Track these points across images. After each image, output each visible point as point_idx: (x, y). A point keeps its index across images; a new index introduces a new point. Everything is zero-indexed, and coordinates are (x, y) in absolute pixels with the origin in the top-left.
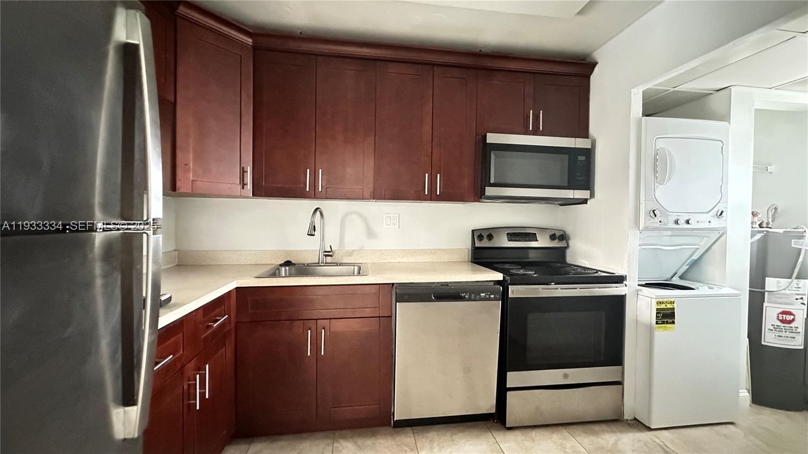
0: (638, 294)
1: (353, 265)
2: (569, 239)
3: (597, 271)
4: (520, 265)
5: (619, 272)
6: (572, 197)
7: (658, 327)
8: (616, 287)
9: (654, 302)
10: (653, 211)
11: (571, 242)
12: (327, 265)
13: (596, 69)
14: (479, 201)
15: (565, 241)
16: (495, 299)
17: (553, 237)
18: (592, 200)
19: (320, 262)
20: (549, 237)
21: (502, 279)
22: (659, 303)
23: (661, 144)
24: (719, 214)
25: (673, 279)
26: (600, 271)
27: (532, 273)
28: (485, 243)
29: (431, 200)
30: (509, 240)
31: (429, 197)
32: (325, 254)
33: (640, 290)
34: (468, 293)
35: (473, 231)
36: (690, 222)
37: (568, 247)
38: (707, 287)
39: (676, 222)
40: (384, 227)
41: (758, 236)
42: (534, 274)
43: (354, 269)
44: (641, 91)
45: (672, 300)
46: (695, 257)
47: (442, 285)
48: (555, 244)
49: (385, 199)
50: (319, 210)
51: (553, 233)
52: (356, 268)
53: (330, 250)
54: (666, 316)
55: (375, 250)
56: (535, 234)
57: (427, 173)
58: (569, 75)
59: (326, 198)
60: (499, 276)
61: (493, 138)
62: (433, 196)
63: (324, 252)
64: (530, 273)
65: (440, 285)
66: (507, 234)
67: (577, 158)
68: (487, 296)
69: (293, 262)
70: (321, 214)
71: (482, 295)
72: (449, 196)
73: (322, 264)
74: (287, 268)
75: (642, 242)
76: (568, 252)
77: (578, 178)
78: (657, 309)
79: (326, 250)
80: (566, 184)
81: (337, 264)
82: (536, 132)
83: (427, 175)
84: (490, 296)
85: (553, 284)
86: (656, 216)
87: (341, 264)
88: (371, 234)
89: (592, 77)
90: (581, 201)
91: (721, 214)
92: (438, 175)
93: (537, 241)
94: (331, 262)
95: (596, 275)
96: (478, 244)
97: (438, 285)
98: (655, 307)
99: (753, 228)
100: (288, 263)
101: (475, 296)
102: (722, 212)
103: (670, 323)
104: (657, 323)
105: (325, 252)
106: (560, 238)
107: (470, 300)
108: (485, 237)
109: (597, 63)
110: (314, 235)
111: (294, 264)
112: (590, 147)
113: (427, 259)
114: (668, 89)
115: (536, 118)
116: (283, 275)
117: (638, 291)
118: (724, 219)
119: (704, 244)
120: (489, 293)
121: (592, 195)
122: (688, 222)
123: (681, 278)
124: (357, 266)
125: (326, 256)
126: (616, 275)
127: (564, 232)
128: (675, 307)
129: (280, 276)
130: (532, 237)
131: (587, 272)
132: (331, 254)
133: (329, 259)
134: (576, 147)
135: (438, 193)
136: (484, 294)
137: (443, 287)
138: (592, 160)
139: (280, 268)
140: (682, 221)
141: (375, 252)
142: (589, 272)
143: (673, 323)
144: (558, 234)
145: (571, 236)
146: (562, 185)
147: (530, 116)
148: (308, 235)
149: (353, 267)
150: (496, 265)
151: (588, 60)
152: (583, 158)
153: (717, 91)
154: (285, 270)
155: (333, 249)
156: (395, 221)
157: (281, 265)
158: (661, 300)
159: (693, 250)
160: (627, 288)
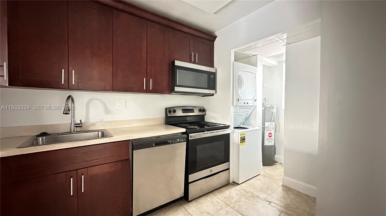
0: (234, 132)
1: (98, 131)
2: (206, 111)
3: (220, 124)
4: (189, 124)
5: (227, 124)
6: (209, 93)
7: (241, 144)
8: (227, 130)
9: (240, 134)
10: (238, 99)
11: (206, 112)
12: (77, 132)
13: (217, 39)
14: (170, 94)
15: (204, 112)
16: (184, 141)
17: (200, 110)
18: (216, 94)
19: (72, 131)
20: (198, 111)
21: (185, 131)
22: (241, 135)
23: (240, 73)
24: (255, 100)
25: (241, 125)
26: (221, 124)
27: (197, 127)
28: (172, 114)
29: (147, 93)
30: (183, 113)
31: (146, 91)
32: (75, 125)
33: (234, 130)
34: (171, 140)
35: (166, 109)
36: (248, 103)
37: (205, 115)
38: (252, 127)
39: (245, 103)
40: (116, 108)
41: (263, 108)
42: (198, 127)
43: (98, 133)
44: (234, 51)
45: (244, 133)
46: (247, 116)
47: (157, 138)
48: (201, 114)
49: (120, 91)
50: (71, 97)
51: (200, 109)
52: (100, 133)
53: (80, 122)
54: (243, 140)
55: (111, 121)
56: (193, 109)
57: (144, 78)
58: (207, 40)
59: (78, 89)
60: (184, 130)
61: (178, 63)
62: (148, 90)
63: (74, 125)
64: (196, 127)
65: (156, 137)
66: (182, 109)
67: (211, 76)
68: (180, 140)
69: (48, 133)
70: (73, 100)
71: (178, 140)
72: (156, 91)
73: (74, 133)
74: (44, 138)
75: (235, 111)
76: (206, 117)
77: (211, 85)
78: (241, 137)
79: (76, 123)
80: (207, 87)
81: (85, 132)
82: (194, 63)
83: (145, 79)
84: (181, 140)
85: (206, 131)
86: (239, 101)
87: (88, 131)
88: (107, 111)
89: (215, 42)
90: (211, 95)
91: (256, 101)
92: (151, 79)
93: (194, 112)
94: (80, 130)
95: (220, 126)
96: (169, 115)
97: (155, 137)
98: (240, 136)
99: (263, 105)
100: (43, 134)
101: (175, 141)
102: (256, 100)
103: (244, 142)
104: (241, 143)
105: (76, 124)
106: (203, 111)
107: (172, 143)
108: (172, 111)
109: (217, 37)
110: (69, 114)
111: (50, 134)
112: (215, 72)
113: (142, 124)
114: (240, 52)
115: (195, 56)
116: (41, 143)
117: (233, 131)
118: (256, 102)
119: (250, 111)
120: (181, 139)
121: (216, 93)
122: (247, 103)
123: (243, 124)
124: (100, 131)
125: (76, 127)
126: (227, 125)
127: (204, 108)
128: (245, 136)
129: (37, 144)
130: (192, 111)
131: (216, 125)
132: (81, 125)
133: (78, 129)
134: (210, 71)
135: (151, 89)
136: (179, 140)
137: (158, 138)
138: (216, 77)
139: (38, 138)
140: (246, 103)
141: (111, 122)
142: (217, 125)
143: (245, 142)
144: (202, 109)
145: (207, 110)
146: (205, 87)
147: (192, 55)
148: (64, 114)
149: (97, 132)
150: (178, 125)
151: (213, 34)
152: (212, 76)
153: (253, 56)
154: (42, 139)
155: (82, 122)
156: (123, 104)
157: (38, 136)
158: (241, 134)
159: (247, 114)
160: (231, 130)
